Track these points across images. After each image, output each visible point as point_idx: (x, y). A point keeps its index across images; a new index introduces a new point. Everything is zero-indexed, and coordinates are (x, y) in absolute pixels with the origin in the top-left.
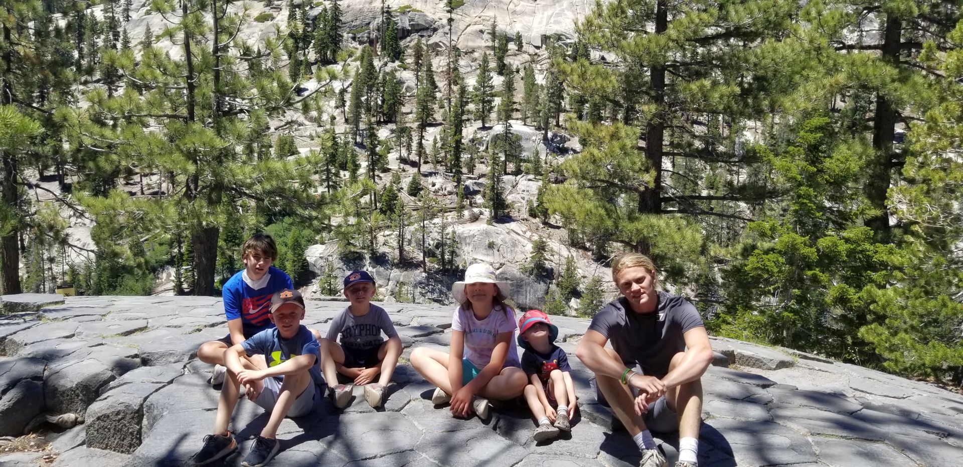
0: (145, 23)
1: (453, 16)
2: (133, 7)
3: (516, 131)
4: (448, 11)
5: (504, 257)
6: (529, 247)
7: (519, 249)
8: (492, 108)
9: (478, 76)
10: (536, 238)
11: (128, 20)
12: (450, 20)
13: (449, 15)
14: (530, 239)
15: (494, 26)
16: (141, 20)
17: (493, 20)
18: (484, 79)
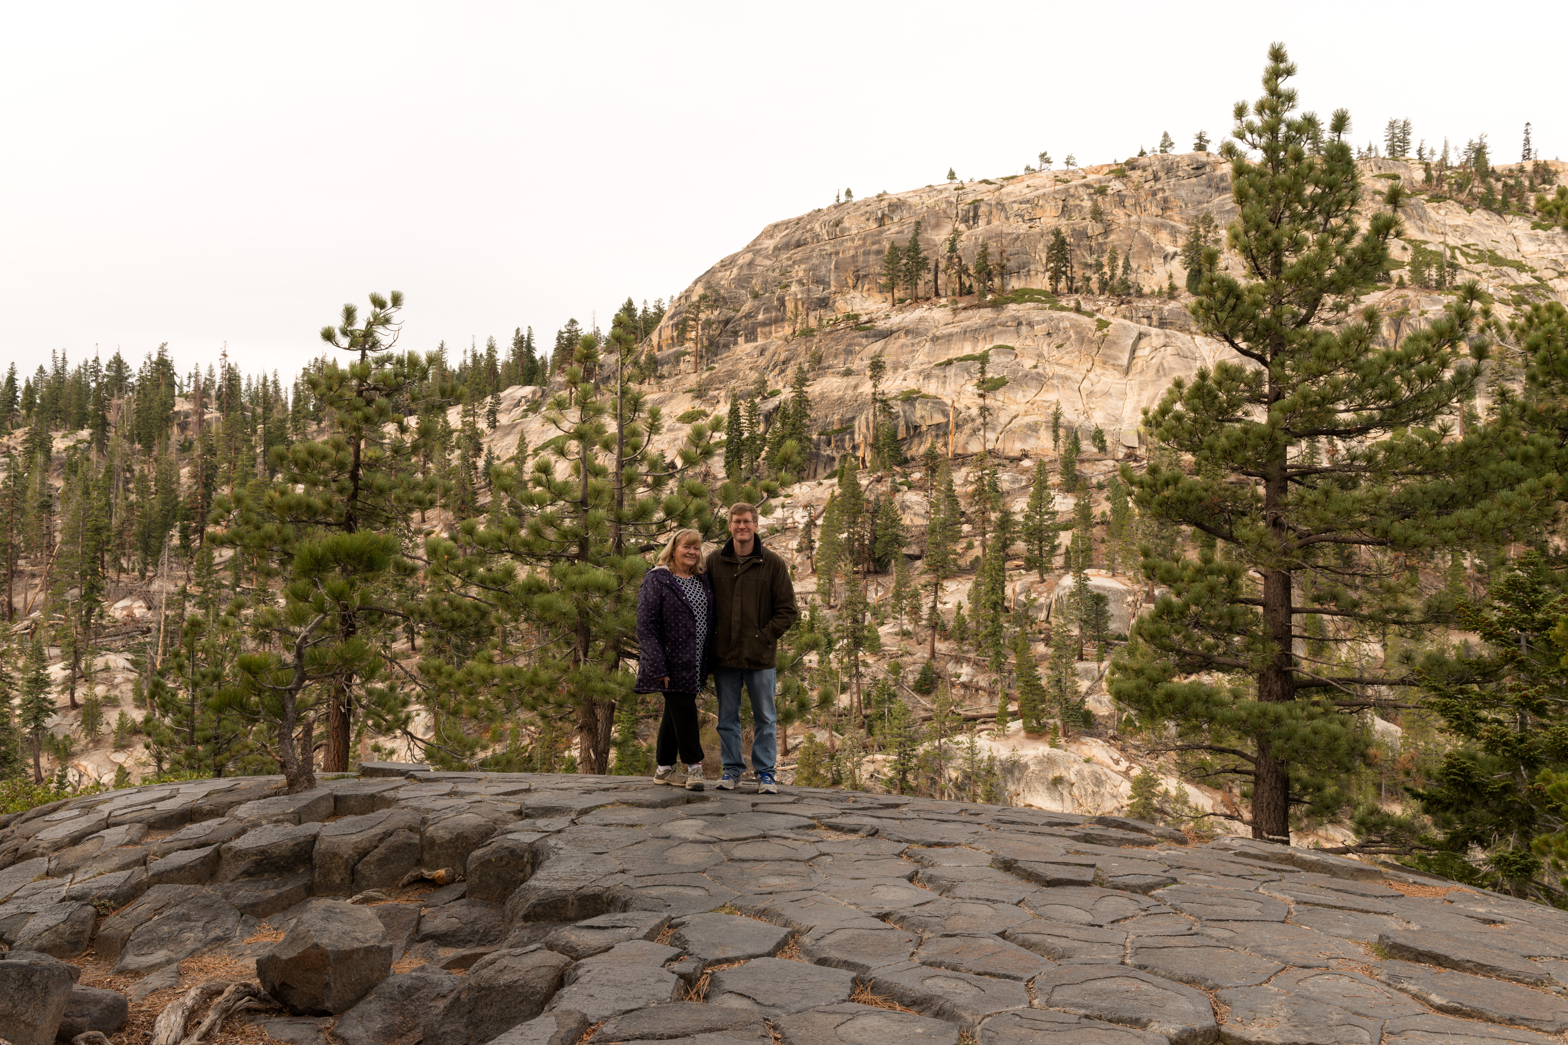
0: (519, 428)
1: (989, 402)
2: (502, 407)
3: (1097, 587)
4: (981, 396)
5: (1080, 805)
6: (1126, 788)
7: (1107, 789)
8: (1054, 548)
9: (1032, 497)
10: (1136, 772)
11: (494, 427)
12: (984, 410)
13: (980, 401)
14: (1126, 774)
15: (1057, 416)
16: (513, 426)
17: (1054, 408)
18: (1040, 499)
